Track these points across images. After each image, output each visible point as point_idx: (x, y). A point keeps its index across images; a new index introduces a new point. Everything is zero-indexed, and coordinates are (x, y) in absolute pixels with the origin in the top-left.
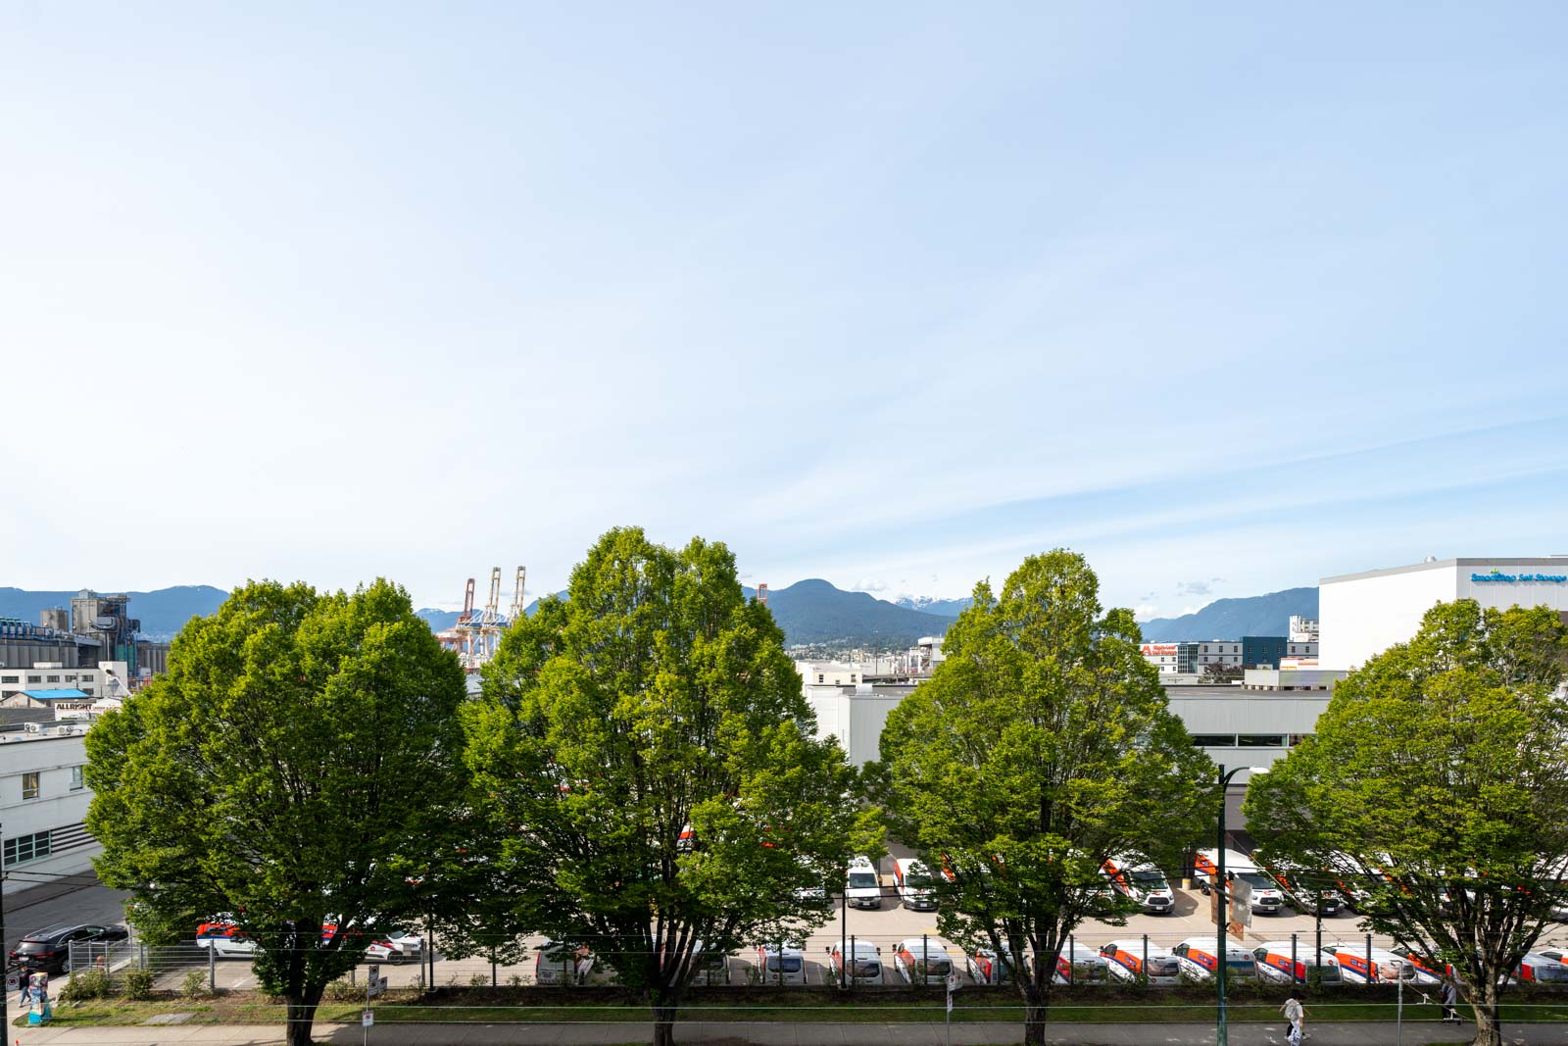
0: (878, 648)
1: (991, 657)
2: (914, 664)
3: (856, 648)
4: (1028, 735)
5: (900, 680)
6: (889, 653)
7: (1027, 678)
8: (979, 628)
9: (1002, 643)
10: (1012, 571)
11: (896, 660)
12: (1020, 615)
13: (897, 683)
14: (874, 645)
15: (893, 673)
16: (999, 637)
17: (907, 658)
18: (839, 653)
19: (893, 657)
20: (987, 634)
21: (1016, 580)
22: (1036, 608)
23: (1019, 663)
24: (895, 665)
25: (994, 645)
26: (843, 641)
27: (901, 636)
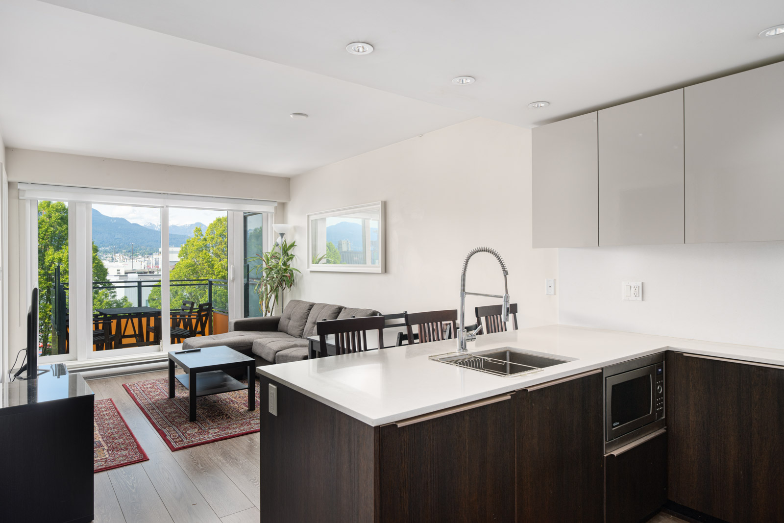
0: (132, 253)
1: (201, 259)
2: (157, 263)
3: (117, 253)
4: (216, 292)
5: (150, 272)
6: (140, 257)
7: (216, 268)
8: (196, 247)
9: (205, 254)
10: (211, 223)
11: (145, 261)
12: (214, 242)
13: (148, 274)
14: (130, 251)
15: (143, 268)
16: (204, 251)
17: (152, 260)
18: (104, 256)
19: (143, 259)
20: (199, 250)
21: (213, 227)
22: (220, 239)
23: (212, 262)
24: (145, 264)
25: (202, 254)
26: (107, 248)
27: (147, 246)
